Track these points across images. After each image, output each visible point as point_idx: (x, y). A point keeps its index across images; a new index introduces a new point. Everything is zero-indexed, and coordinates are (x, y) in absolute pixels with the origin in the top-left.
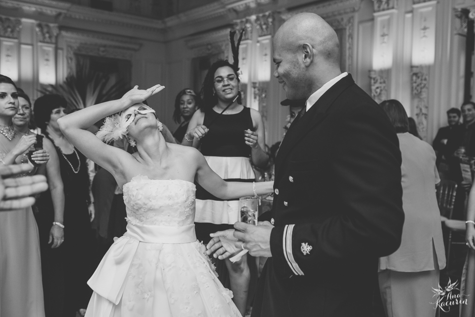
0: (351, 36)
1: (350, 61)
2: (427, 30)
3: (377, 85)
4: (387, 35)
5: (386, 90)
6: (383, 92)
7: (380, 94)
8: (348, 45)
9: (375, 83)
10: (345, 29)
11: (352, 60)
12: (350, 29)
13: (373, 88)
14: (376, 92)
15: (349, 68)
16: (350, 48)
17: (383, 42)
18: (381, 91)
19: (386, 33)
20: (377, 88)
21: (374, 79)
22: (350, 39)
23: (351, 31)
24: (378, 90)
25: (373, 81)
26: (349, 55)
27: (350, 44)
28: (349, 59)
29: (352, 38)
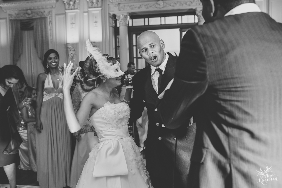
0: (51, 22)
1: (51, 37)
2: (97, 23)
3: (72, 52)
4: (74, 24)
5: (76, 55)
6: (74, 56)
7: (73, 57)
8: (49, 28)
9: (70, 50)
10: (47, 18)
11: (52, 37)
12: (50, 18)
13: (70, 53)
14: (71, 56)
15: (51, 41)
16: (50, 29)
17: (73, 28)
18: (73, 55)
19: (74, 22)
20: (72, 53)
21: (70, 48)
22: (51, 24)
23: (50, 19)
24: (72, 55)
25: (69, 50)
26: (50, 34)
27: (50, 27)
28: (50, 35)
29: (52, 24)
